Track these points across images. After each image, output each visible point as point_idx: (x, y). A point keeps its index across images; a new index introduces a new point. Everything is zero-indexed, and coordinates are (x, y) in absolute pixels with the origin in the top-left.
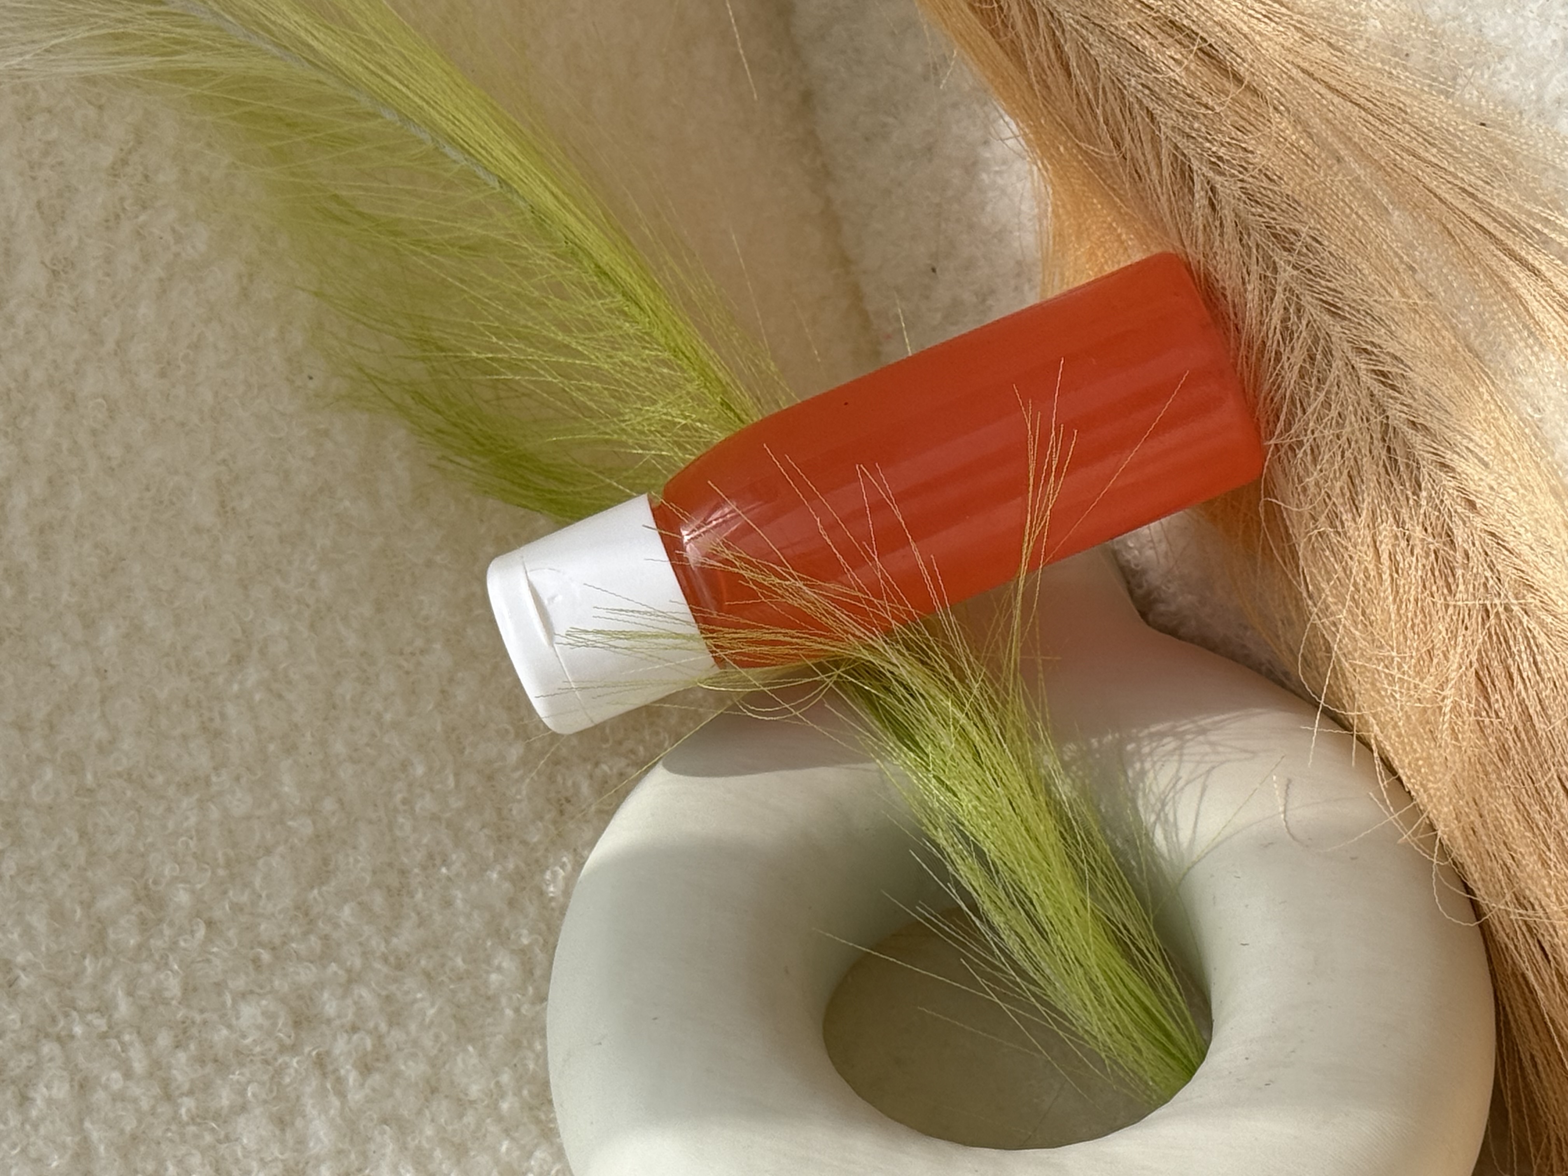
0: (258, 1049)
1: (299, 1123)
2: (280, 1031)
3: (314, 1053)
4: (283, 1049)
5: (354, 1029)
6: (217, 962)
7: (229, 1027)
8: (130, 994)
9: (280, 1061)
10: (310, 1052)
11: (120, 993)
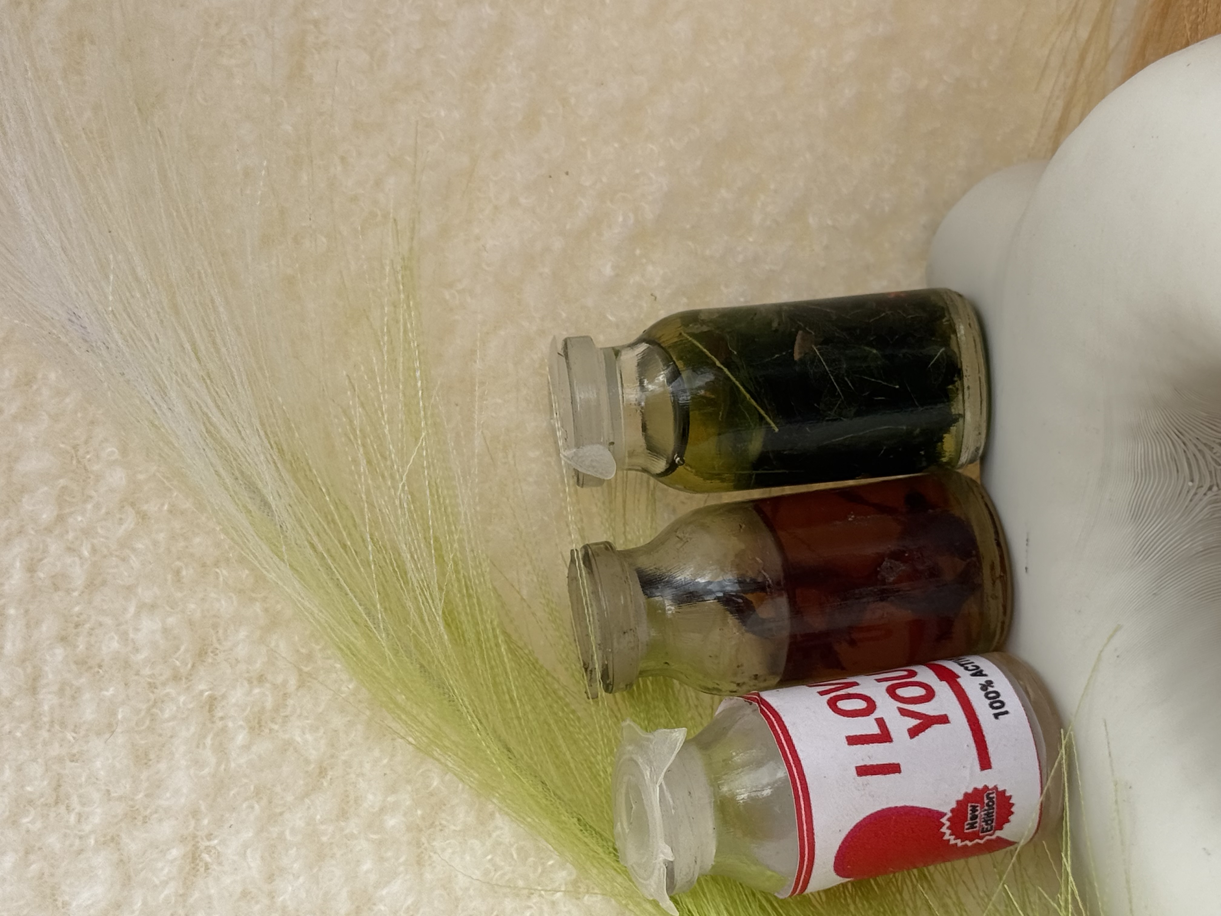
0: (147, 671)
1: (163, 766)
2: (177, 659)
3: (207, 693)
4: (176, 678)
5: (261, 679)
6: (135, 562)
7: (124, 637)
8: (31, 569)
9: (168, 690)
10: (202, 692)
11: (18, 564)
